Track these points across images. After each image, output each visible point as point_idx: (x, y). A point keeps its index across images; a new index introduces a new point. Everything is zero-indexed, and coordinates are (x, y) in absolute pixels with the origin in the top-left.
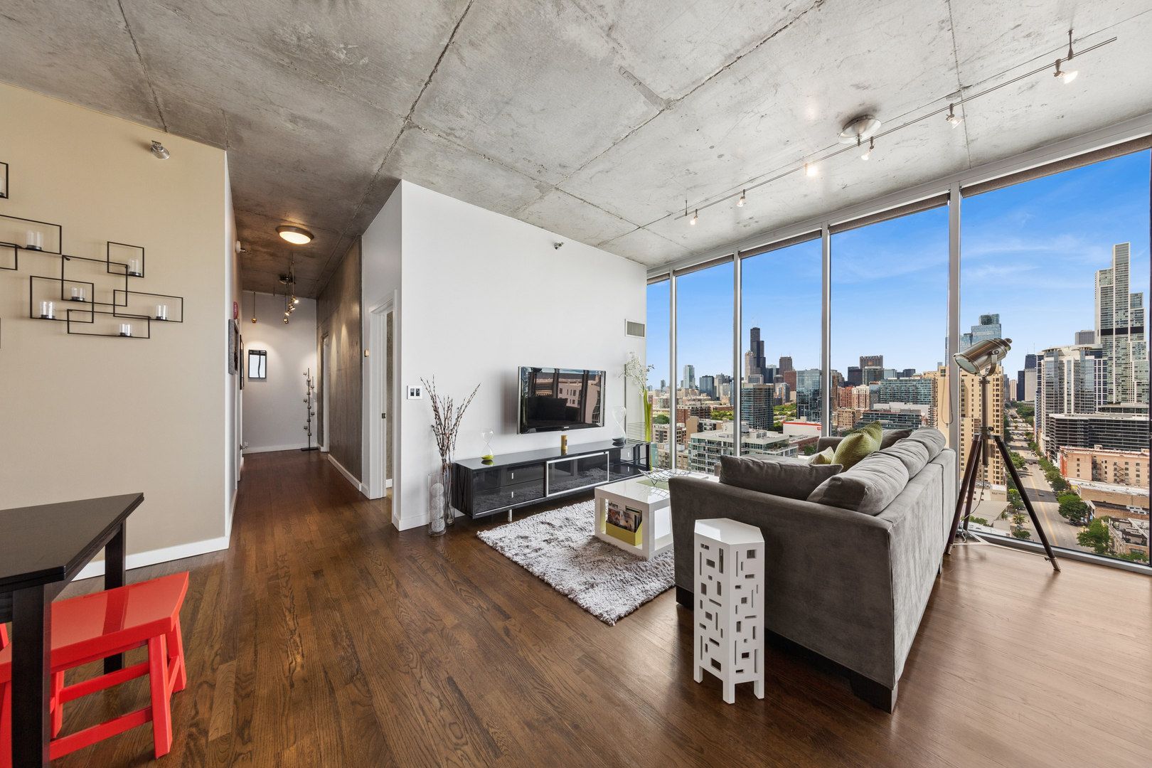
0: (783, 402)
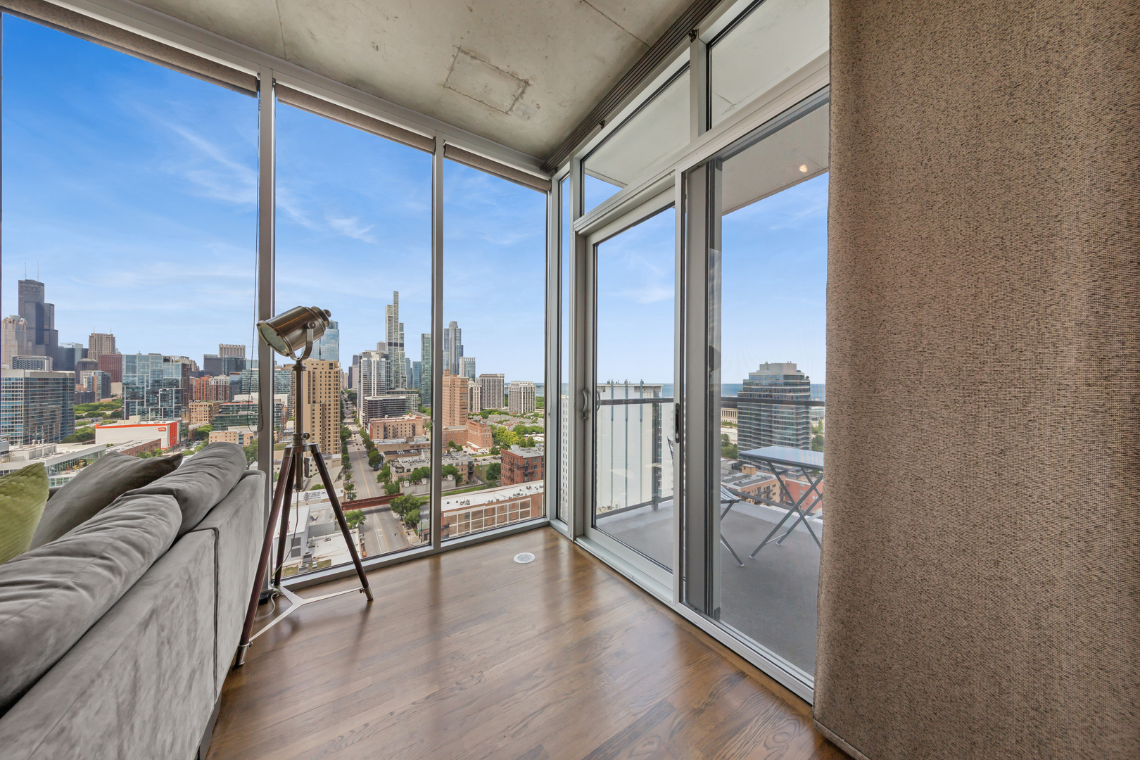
0: (96, 397)
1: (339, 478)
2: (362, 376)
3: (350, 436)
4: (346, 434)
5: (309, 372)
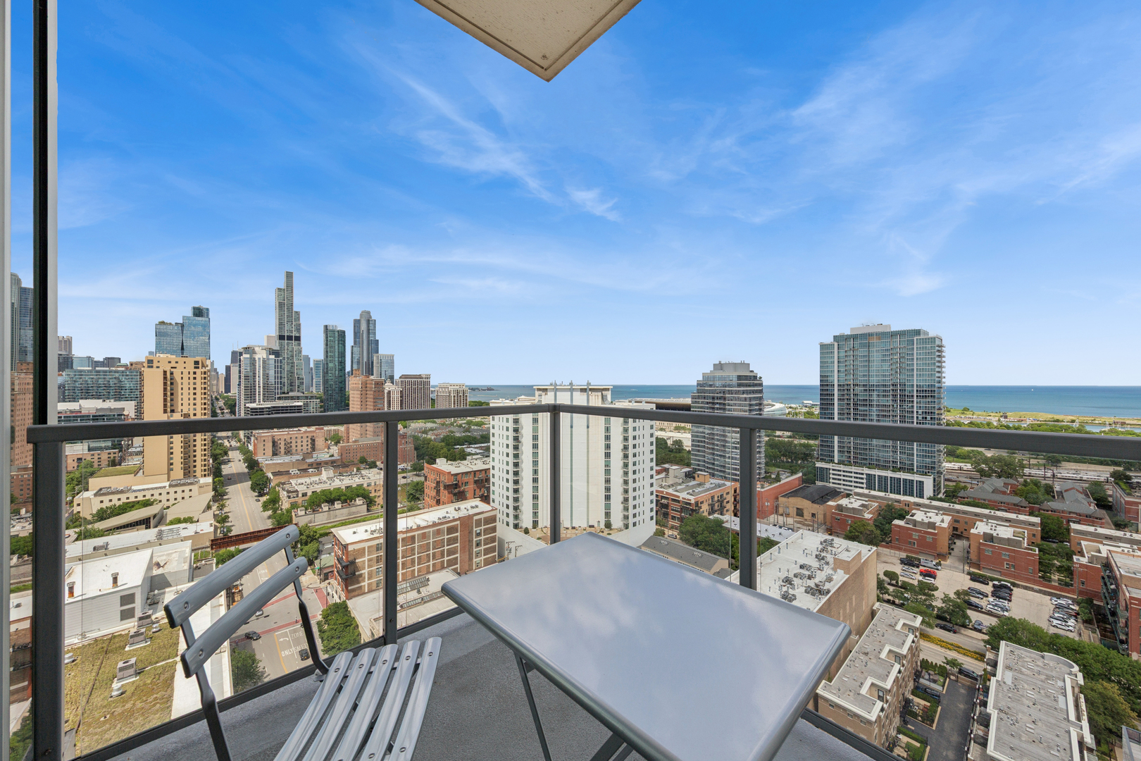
1: (209, 507)
2: (242, 377)
3: (226, 453)
4: (220, 452)
5: (165, 372)
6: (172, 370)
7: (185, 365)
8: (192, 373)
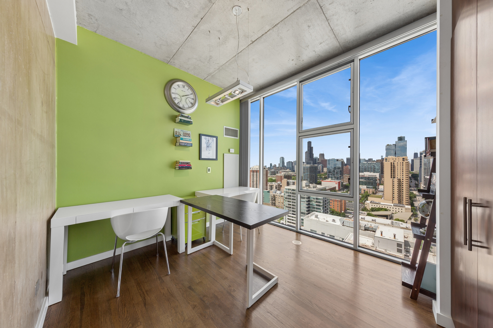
0: (321, 172)
1: (410, 219)
2: (423, 164)
3: (415, 197)
5: (391, 163)
6: (394, 162)
7: (399, 160)
8: (401, 163)
